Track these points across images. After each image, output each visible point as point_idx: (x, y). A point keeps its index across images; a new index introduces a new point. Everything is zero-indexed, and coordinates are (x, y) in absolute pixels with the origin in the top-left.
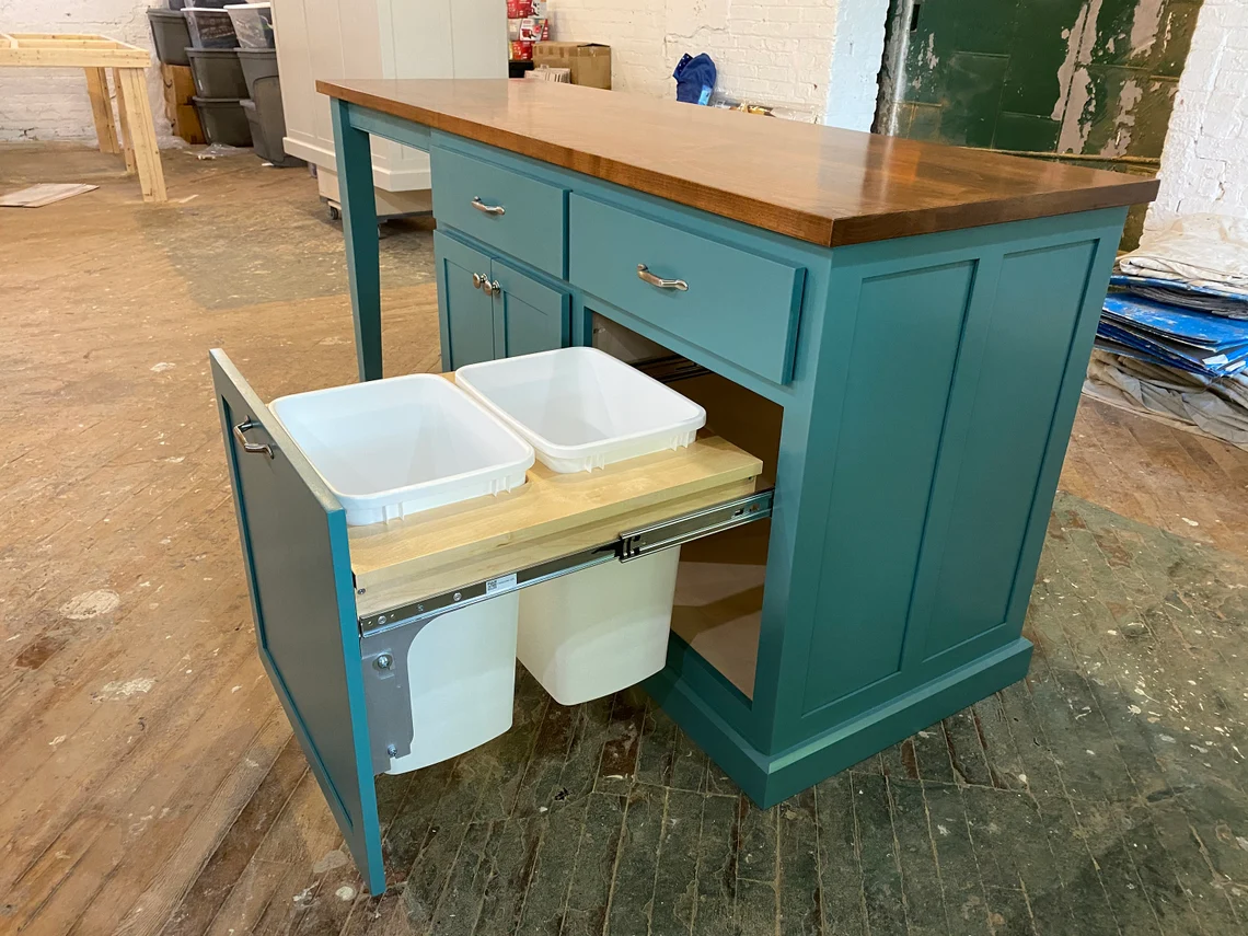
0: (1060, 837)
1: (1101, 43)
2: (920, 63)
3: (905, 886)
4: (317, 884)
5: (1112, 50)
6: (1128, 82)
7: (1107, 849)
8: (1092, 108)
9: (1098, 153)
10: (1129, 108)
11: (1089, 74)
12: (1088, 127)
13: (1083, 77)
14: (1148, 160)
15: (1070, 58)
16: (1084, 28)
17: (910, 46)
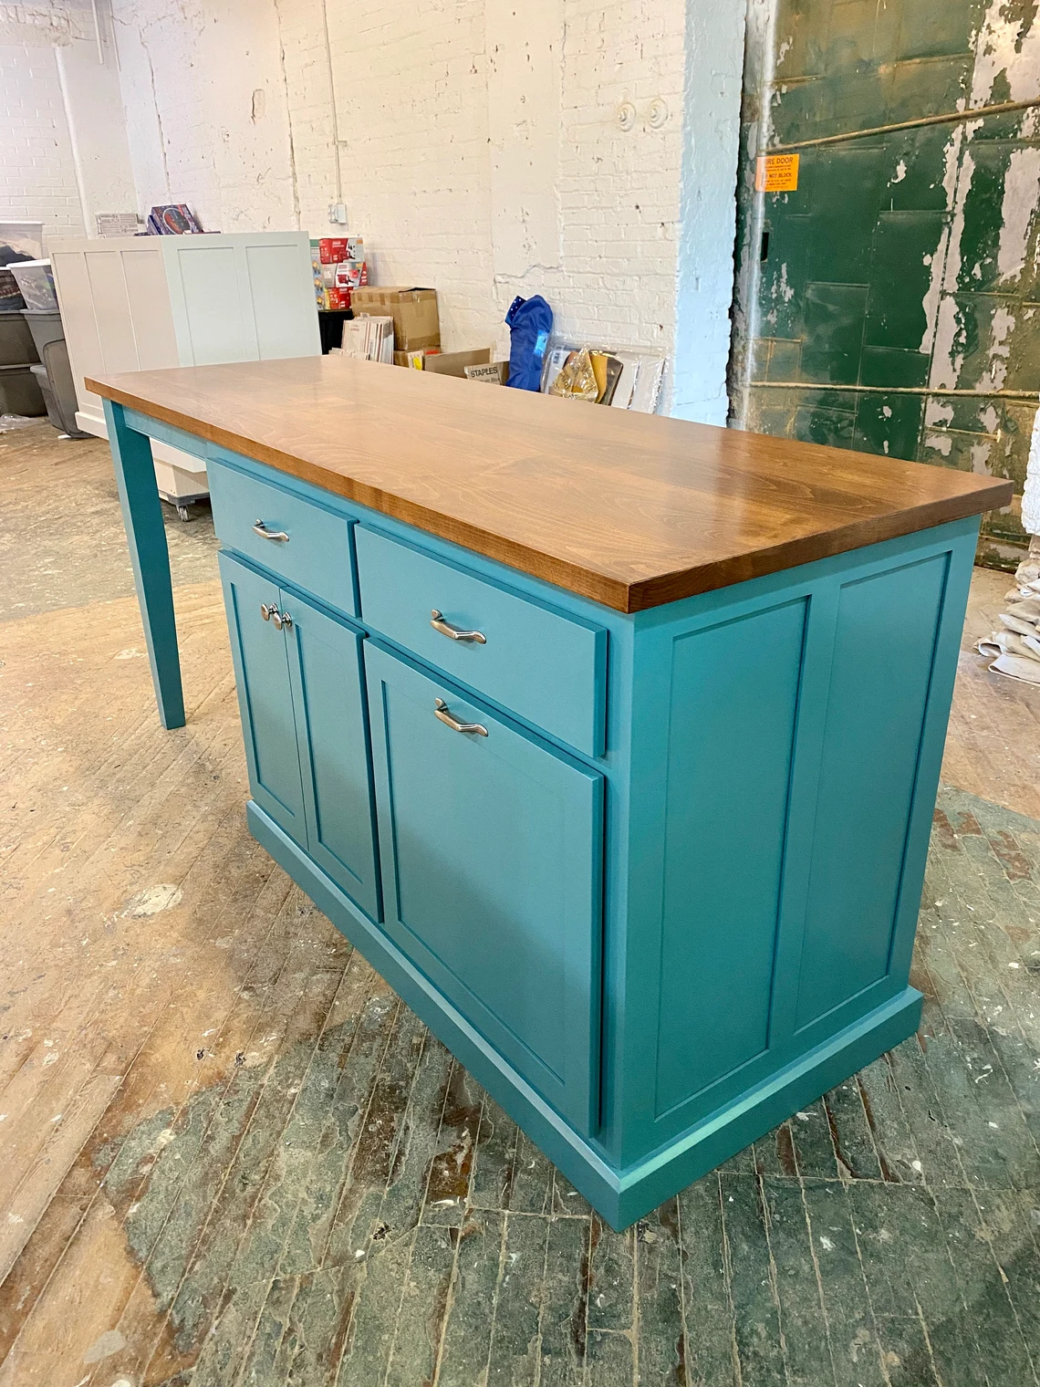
0: (959, 1241)
1: (966, 269)
2: (774, 296)
3: (784, 1323)
4: (88, 1378)
5: (979, 276)
6: (999, 310)
7: (1015, 1254)
8: (962, 340)
9: (973, 388)
10: (1003, 339)
11: (957, 303)
12: (959, 360)
13: (950, 306)
14: (1027, 394)
15: (935, 286)
16: (946, 254)
17: (762, 278)
